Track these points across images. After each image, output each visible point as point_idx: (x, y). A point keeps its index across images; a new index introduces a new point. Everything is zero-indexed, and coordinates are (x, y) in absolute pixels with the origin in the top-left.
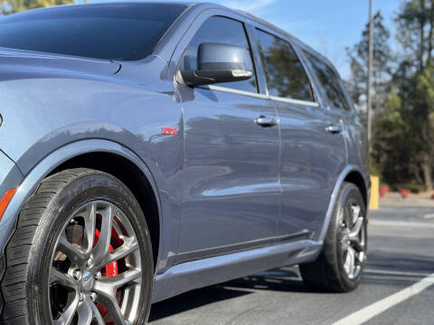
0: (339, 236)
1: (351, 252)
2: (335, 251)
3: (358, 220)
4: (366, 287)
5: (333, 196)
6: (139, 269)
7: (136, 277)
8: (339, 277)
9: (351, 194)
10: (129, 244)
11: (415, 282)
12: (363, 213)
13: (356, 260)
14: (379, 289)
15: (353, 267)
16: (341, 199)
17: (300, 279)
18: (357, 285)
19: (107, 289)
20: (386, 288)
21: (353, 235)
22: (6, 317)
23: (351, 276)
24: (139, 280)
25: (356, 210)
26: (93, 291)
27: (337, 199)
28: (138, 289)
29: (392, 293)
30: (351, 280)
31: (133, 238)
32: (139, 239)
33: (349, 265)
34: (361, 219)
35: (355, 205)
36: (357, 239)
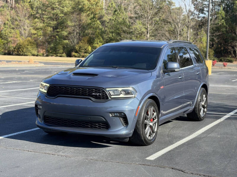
0: (199, 105)
1: (202, 109)
2: (198, 109)
3: (205, 99)
4: (207, 119)
5: (198, 92)
6: (157, 120)
7: (156, 121)
8: (199, 117)
9: (203, 91)
10: (155, 114)
11: (222, 117)
12: (206, 97)
13: (204, 111)
14: (210, 120)
15: (203, 113)
16: (200, 94)
17: (186, 116)
18: (204, 119)
19: (151, 124)
20: (213, 120)
21: (203, 103)
22: (137, 130)
23: (202, 116)
24: (157, 122)
25: (204, 96)
26: (149, 125)
27: (199, 93)
28: (157, 124)
29: (214, 121)
30: (202, 117)
31: (156, 113)
32: (157, 113)
33: (201, 113)
34: (206, 98)
35: (204, 94)
36: (204, 105)
